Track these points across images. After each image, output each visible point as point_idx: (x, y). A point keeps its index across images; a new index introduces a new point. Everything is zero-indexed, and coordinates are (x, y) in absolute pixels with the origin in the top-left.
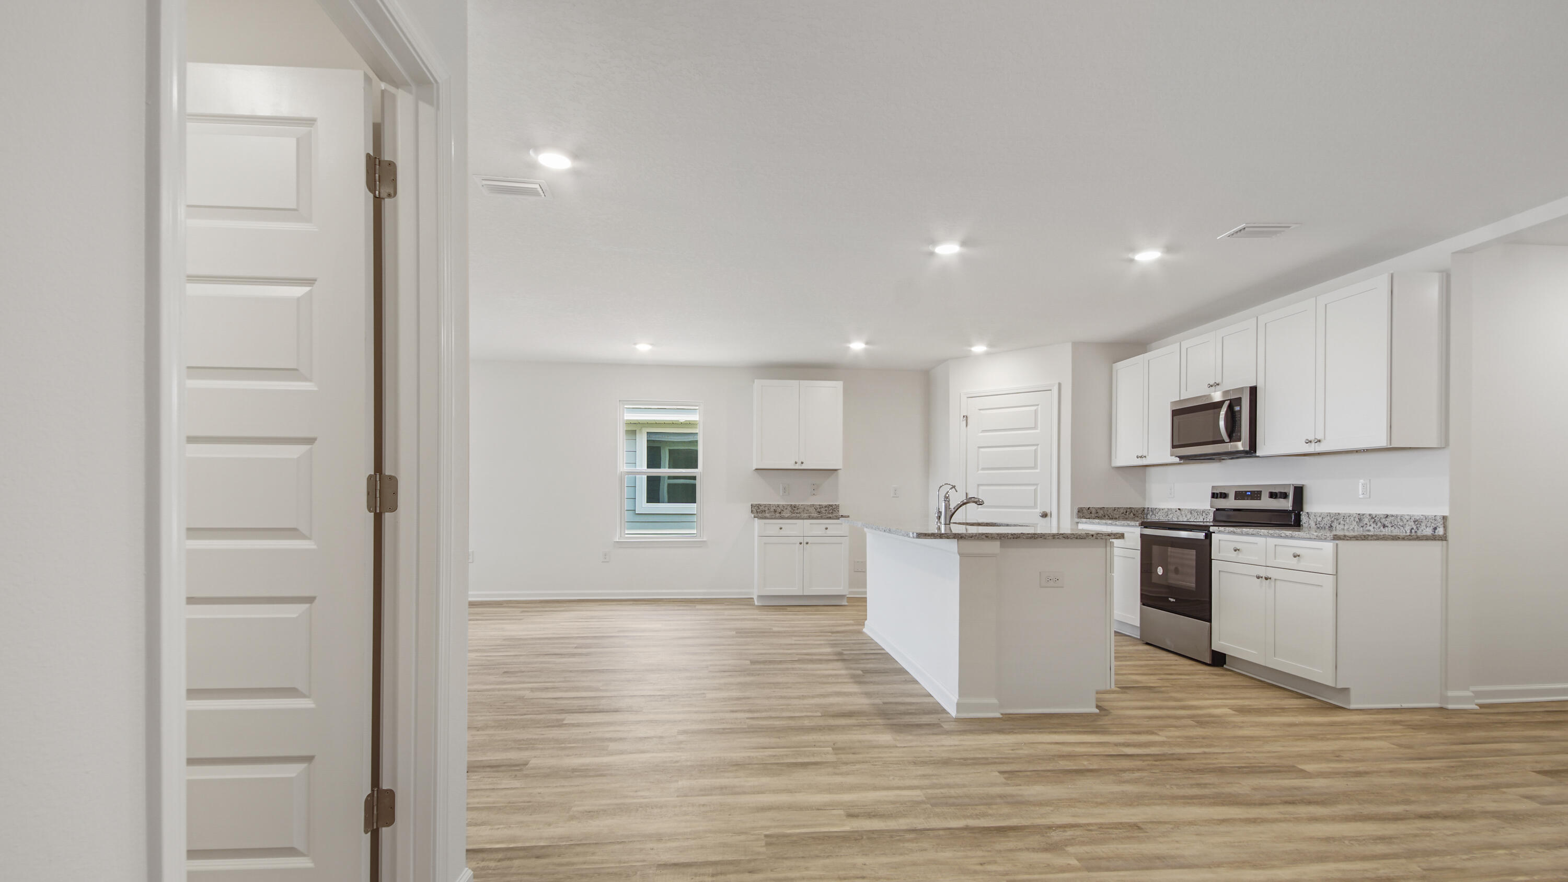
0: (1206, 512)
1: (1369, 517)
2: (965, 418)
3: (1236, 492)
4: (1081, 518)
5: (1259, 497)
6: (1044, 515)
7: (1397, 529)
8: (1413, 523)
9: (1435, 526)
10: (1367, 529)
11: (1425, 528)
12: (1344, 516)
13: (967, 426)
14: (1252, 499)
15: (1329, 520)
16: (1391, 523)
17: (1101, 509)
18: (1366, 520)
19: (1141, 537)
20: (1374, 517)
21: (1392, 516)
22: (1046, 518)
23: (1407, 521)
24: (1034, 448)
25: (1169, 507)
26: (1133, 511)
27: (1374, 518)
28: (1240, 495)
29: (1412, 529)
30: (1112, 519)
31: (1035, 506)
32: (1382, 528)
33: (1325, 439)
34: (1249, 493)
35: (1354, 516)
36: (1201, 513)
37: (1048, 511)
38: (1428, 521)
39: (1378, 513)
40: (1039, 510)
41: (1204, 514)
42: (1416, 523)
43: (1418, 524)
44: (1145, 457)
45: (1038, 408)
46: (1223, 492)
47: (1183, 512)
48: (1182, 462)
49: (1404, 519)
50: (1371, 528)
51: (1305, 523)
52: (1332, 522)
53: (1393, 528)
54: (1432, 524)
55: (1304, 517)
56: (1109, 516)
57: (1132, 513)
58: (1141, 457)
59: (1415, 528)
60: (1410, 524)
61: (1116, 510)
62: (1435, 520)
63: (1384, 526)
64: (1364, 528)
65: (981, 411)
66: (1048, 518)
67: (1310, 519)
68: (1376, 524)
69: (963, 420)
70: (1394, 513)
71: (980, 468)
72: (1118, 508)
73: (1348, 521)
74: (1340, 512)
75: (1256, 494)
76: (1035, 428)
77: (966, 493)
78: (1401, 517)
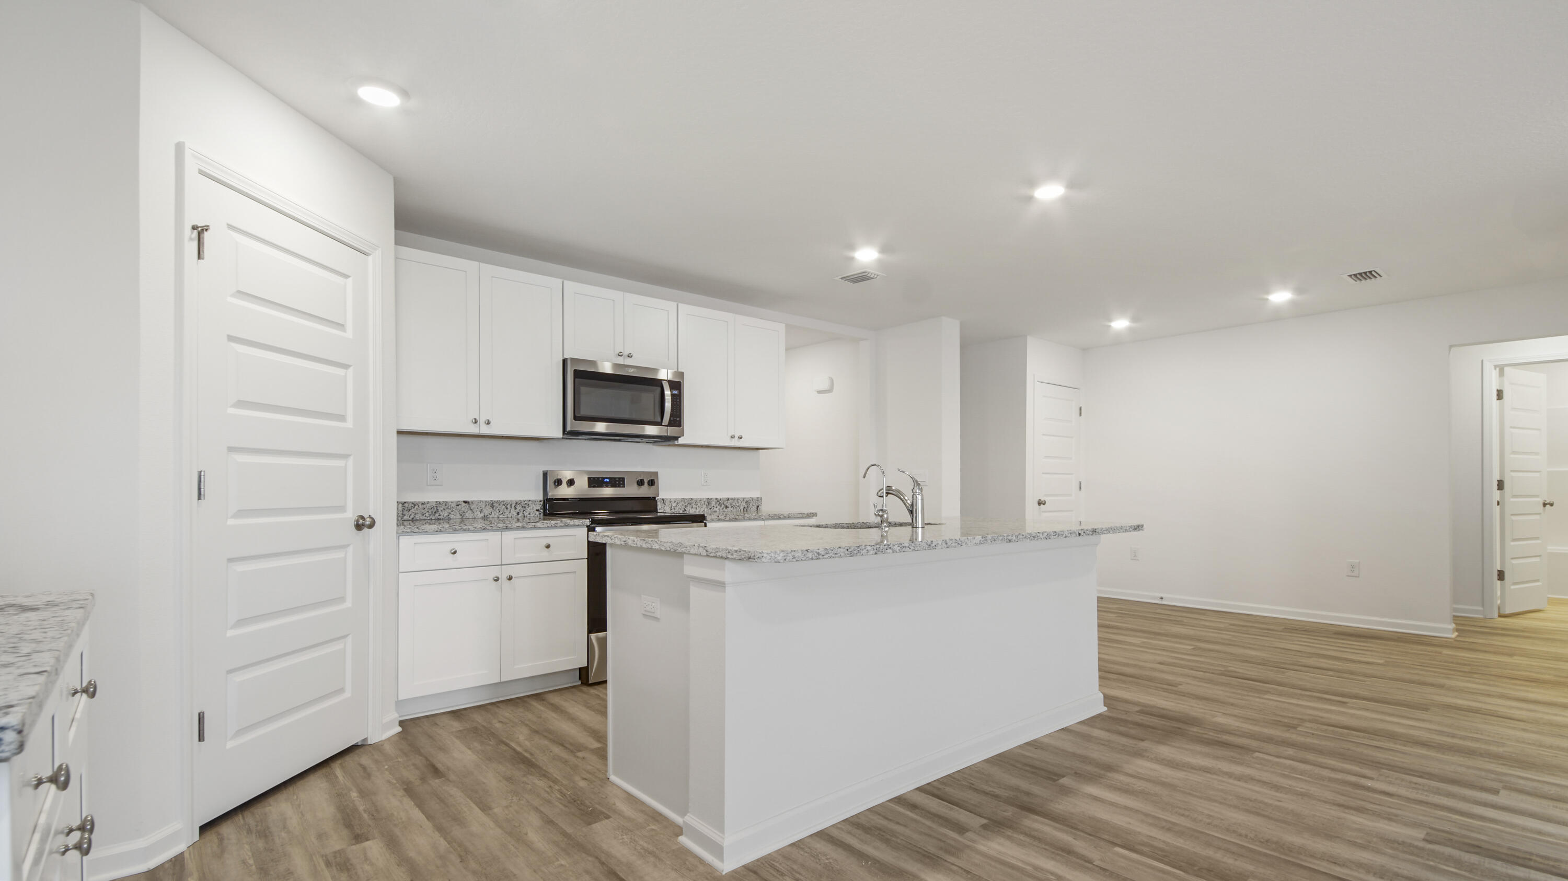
0: (525, 503)
3: (588, 478)
5: (618, 484)
9: (757, 505)
10: (714, 510)
14: (613, 486)
16: (731, 504)
18: (713, 503)
21: (732, 499)
23: (741, 502)
29: (745, 508)
32: (725, 508)
34: (608, 480)
36: (513, 506)
39: (722, 497)
40: (351, 515)
42: (746, 502)
47: (473, 506)
50: (717, 509)
52: (686, 506)
53: (732, 508)
60: (743, 504)
63: (726, 507)
65: (233, 233)
68: (721, 506)
70: (733, 497)
73: (699, 505)
74: (693, 497)
75: (617, 481)
77: (200, 475)
78: (738, 499)
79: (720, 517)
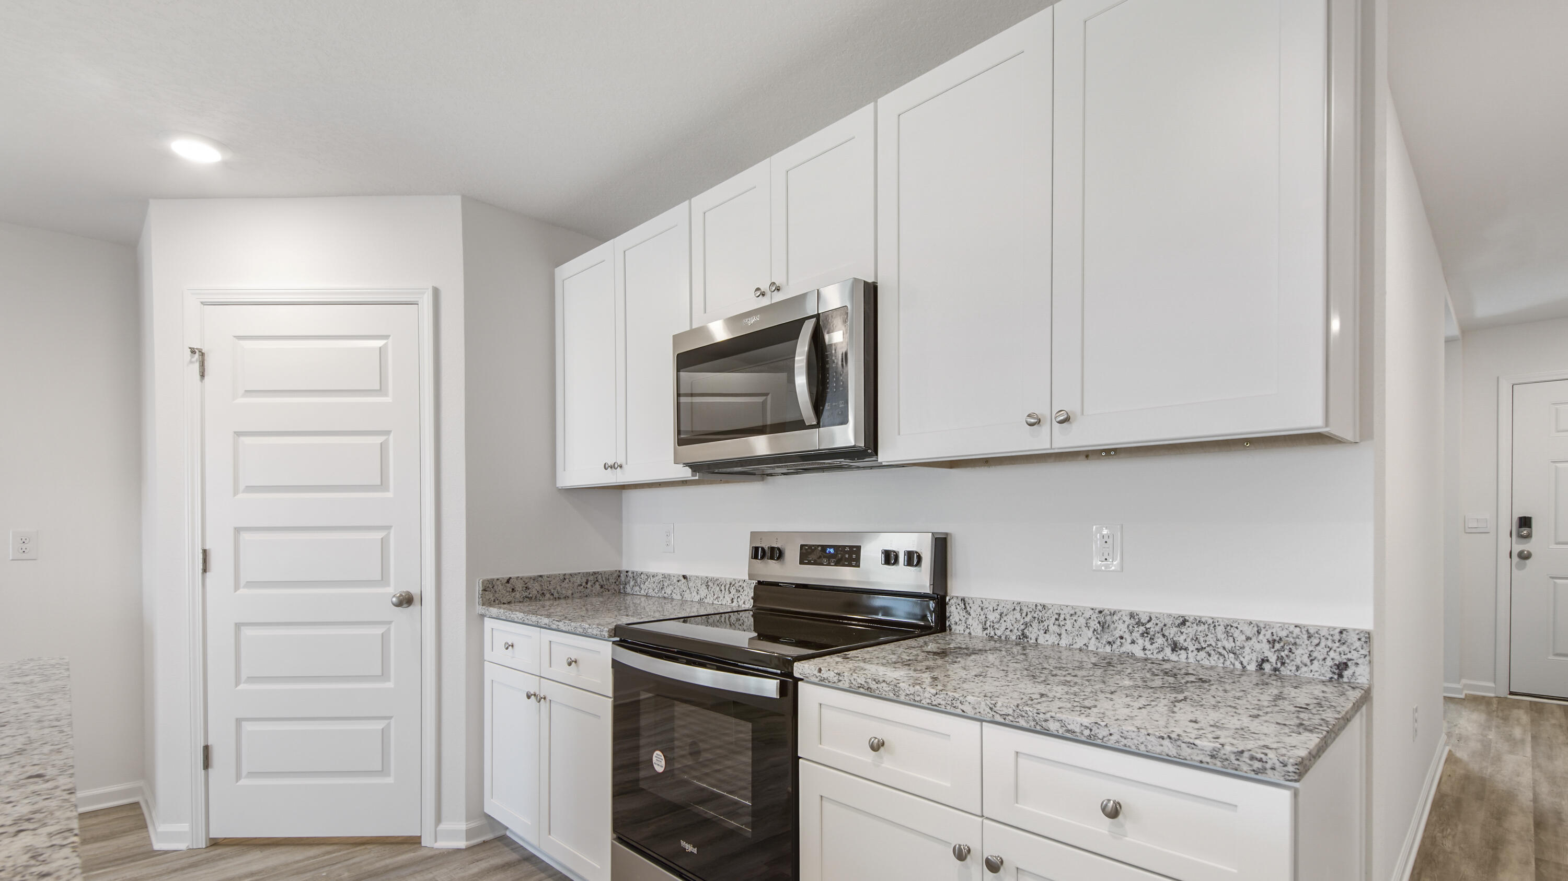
0: (737, 585)
1: (1128, 621)
2: (197, 356)
3: (802, 546)
4: (490, 605)
5: (854, 560)
6: (406, 601)
7: (1215, 657)
8: (1266, 646)
9: (1339, 656)
10: (1123, 649)
11: (1307, 661)
12: (1059, 615)
13: (202, 376)
14: (839, 563)
15: (1017, 621)
17: (535, 579)
19: (612, 667)
20: (1144, 621)
21: (1200, 623)
22: (411, 608)
23: (1248, 639)
24: (381, 439)
25: (666, 572)
26: (600, 581)
27: (1143, 625)
28: (811, 555)
29: (1265, 661)
30: (559, 598)
31: (384, 580)
33: (1082, 413)
34: (832, 551)
35: (1087, 615)
36: (727, 588)
37: (414, 591)
38: (1318, 645)
39: (1157, 609)
40: (393, 590)
41: (733, 591)
42: (1277, 646)
43: (1283, 649)
44: (621, 467)
45: (386, 344)
46: (776, 546)
47: (691, 585)
48: (697, 478)
49: (1237, 634)
50: (1136, 649)
51: (957, 624)
53: (1203, 654)
54: (1332, 654)
55: (953, 609)
56: (552, 595)
57: (597, 584)
58: (613, 467)
59: (1273, 658)
60: (1258, 647)
61: (567, 580)
62: (1343, 643)
63: (1176, 647)
64: (1115, 647)
65: (242, 342)
66: (414, 609)
67: (969, 614)
68: (1152, 640)
69: (191, 362)
71: (242, 487)
72: (571, 575)
74: (1049, 604)
75: (847, 553)
76: (381, 391)
77: (205, 552)
78: (1228, 627)
79: (825, 674)
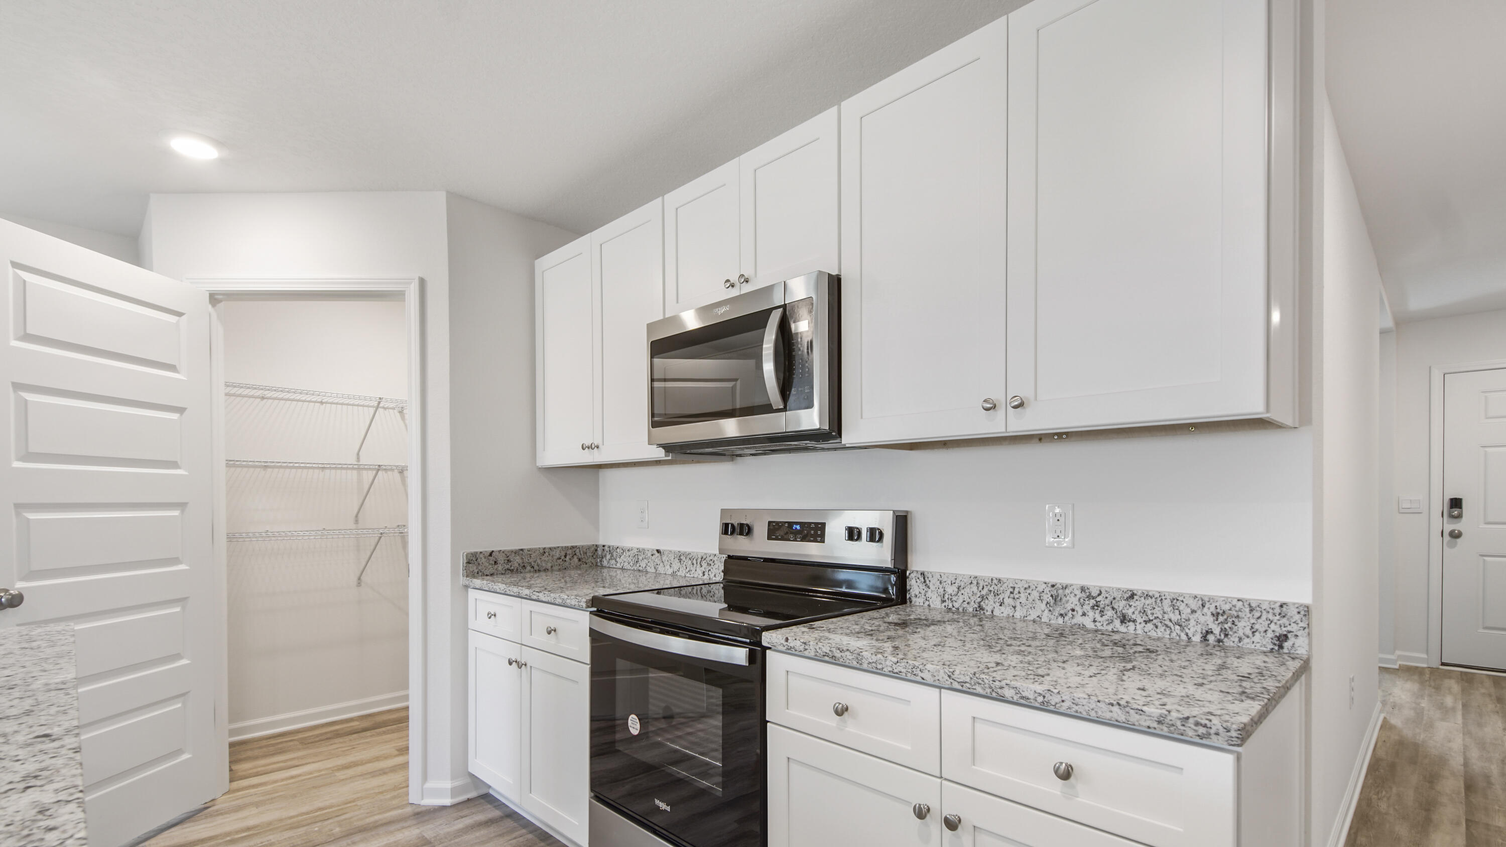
0: (708, 559)
1: (1079, 594)
3: (770, 523)
4: (474, 577)
5: (819, 536)
7: (1162, 628)
8: (1210, 618)
9: (1281, 631)
10: (1074, 620)
11: (1249, 633)
12: (1014, 588)
14: (805, 538)
15: (974, 594)
16: (1144, 612)
17: (516, 552)
18: (1072, 601)
19: (590, 635)
20: (1094, 594)
21: (1148, 596)
23: (1193, 612)
25: (641, 546)
26: (578, 554)
27: (1094, 598)
28: (778, 531)
29: (1209, 632)
30: (539, 571)
32: (1117, 622)
33: (1036, 399)
34: (798, 528)
35: (1040, 588)
36: (699, 561)
38: (1259, 617)
41: (704, 564)
42: (1221, 618)
43: (1226, 621)
44: (598, 447)
46: (745, 522)
47: (664, 558)
48: (670, 458)
49: (1182, 607)
50: (1086, 620)
51: (916, 596)
54: (1273, 626)
55: (913, 582)
56: (533, 567)
57: (575, 557)
58: (590, 447)
59: (1217, 630)
60: (1202, 619)
61: (547, 553)
62: (1283, 615)
64: (1067, 618)
67: (929, 587)
70: (1150, 588)
72: (550, 549)
73: (1023, 599)
75: (813, 529)
78: (1174, 600)
79: (791, 643)
